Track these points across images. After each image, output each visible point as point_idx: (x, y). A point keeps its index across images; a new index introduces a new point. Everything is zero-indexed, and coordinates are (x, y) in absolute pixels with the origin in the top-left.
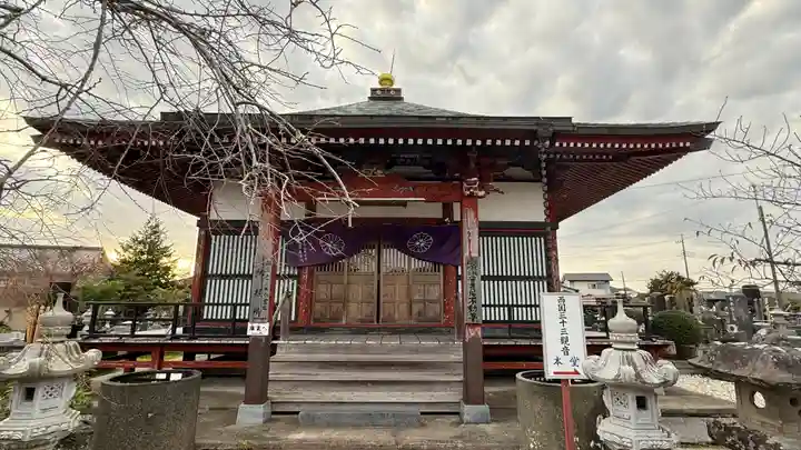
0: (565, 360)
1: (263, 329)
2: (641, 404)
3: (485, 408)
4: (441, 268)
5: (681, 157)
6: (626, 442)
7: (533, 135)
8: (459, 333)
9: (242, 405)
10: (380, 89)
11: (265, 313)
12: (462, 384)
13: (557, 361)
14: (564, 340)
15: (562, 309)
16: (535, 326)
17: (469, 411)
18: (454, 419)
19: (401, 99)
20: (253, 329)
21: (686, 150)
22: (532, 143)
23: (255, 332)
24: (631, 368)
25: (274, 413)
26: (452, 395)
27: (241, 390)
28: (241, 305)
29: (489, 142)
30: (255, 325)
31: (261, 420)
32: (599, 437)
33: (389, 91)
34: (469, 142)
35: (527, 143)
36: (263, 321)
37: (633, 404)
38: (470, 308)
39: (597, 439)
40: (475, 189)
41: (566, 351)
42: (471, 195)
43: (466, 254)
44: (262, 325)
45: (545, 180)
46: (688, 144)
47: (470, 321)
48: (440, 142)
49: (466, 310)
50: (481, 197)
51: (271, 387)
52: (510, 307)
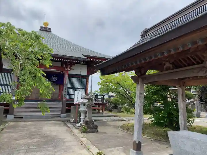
4: (59, 85)
9: (8, 115)
10: (44, 27)
12: (61, 111)
13: (76, 102)
14: (78, 98)
17: (62, 116)
19: (51, 32)
25: (15, 118)
26: (59, 113)
33: (47, 28)
37: (83, 105)
41: (78, 100)
42: (67, 70)
43: (65, 83)
47: (64, 97)
49: (64, 95)
50: (69, 70)
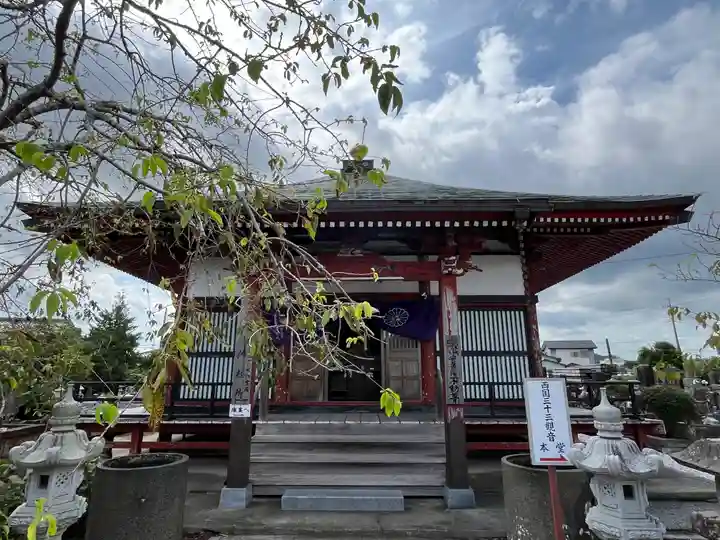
0: (551, 445)
1: (246, 411)
2: (629, 493)
3: (469, 492)
5: (661, 229)
6: (615, 532)
7: (510, 216)
8: (439, 412)
9: (225, 488)
11: (246, 395)
12: (444, 467)
13: (543, 447)
14: (550, 426)
15: (546, 394)
16: (519, 404)
17: (453, 495)
18: (438, 503)
20: (235, 410)
21: (665, 223)
22: (509, 223)
23: (237, 414)
24: (617, 457)
25: (255, 496)
26: (435, 478)
27: (223, 473)
28: (222, 384)
29: (467, 224)
30: (237, 407)
31: (243, 504)
32: (587, 526)
33: (361, 162)
34: (447, 224)
35: (505, 223)
36: (244, 402)
37: (620, 492)
38: (452, 388)
39: (586, 527)
40: (453, 268)
41: (552, 437)
42: (450, 273)
43: (446, 334)
44: (243, 407)
45: (523, 253)
46: (667, 217)
47: (452, 402)
48: (418, 224)
49: (448, 391)
50: (459, 275)
51: (252, 468)
52: (491, 385)
